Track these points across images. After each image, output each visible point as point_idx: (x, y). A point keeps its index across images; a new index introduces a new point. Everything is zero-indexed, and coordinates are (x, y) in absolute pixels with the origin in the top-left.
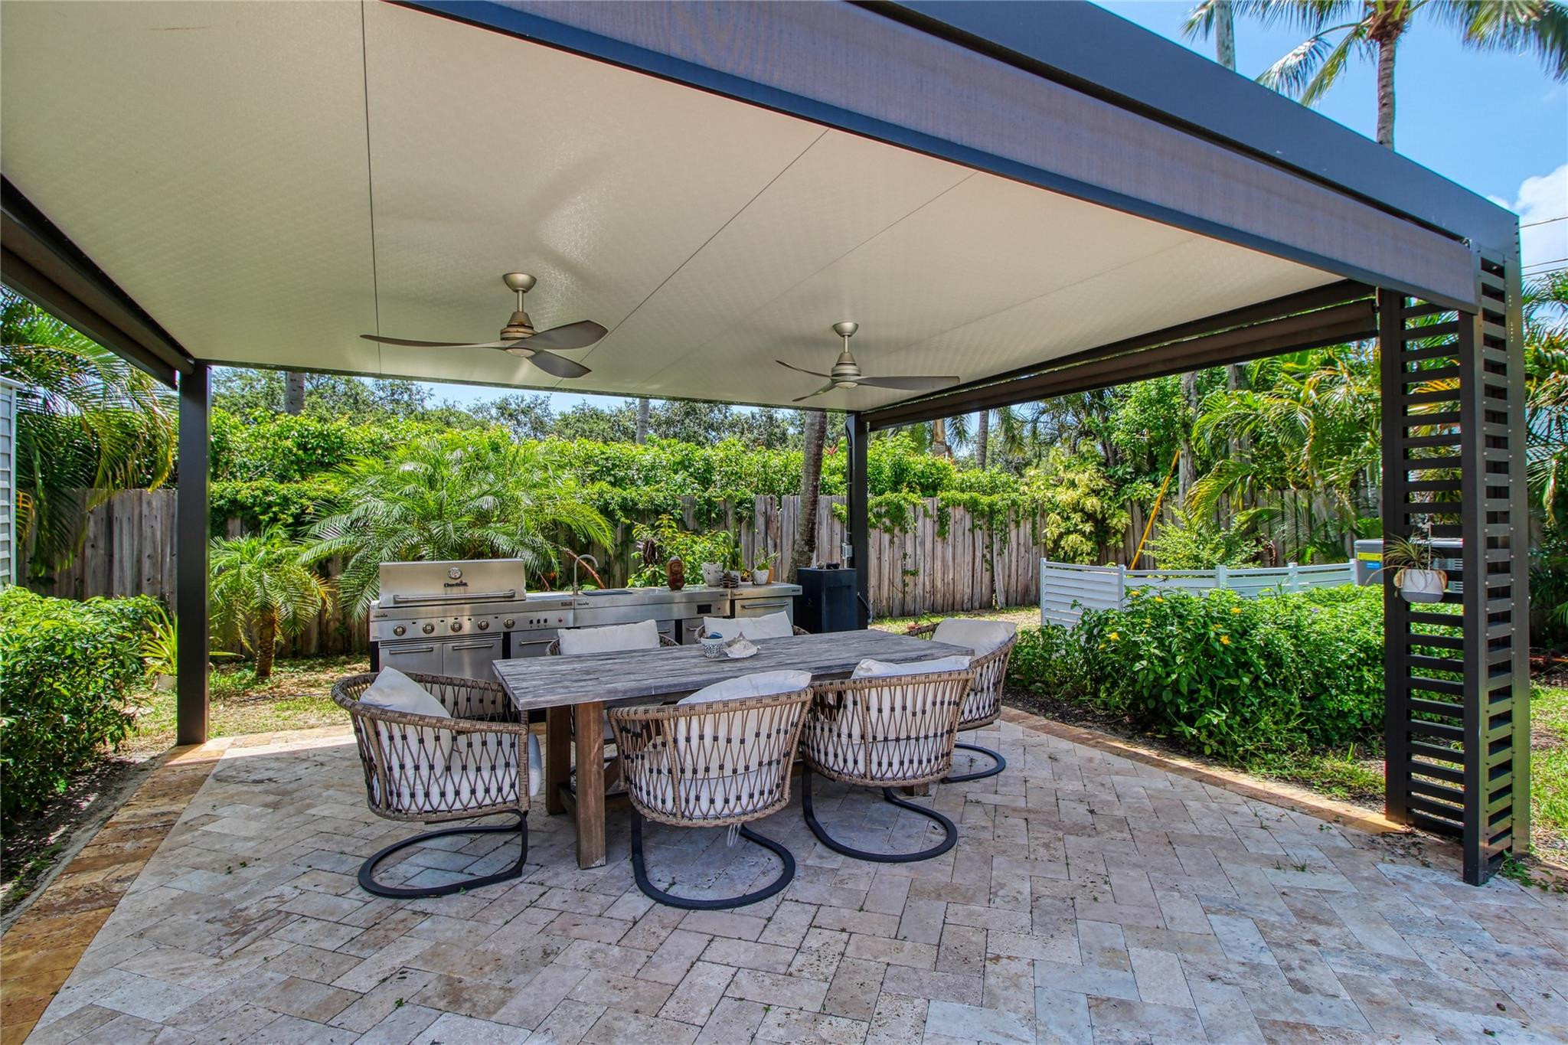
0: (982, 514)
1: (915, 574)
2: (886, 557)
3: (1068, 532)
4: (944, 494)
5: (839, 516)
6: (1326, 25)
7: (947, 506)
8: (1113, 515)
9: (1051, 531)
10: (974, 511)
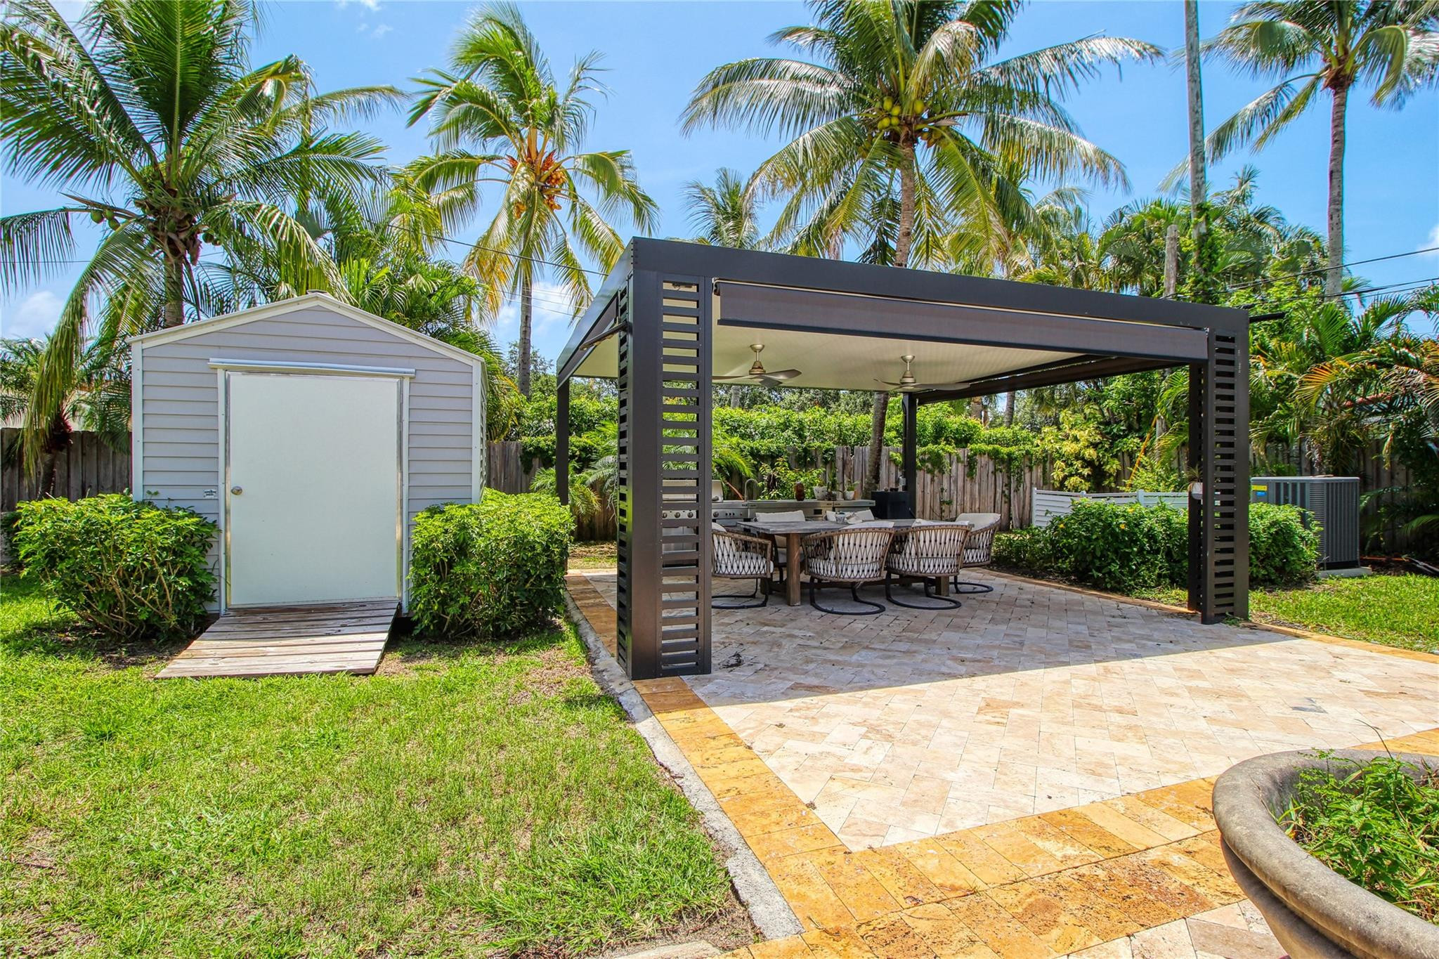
0: (1002, 460)
1: (950, 503)
2: (928, 490)
3: (1071, 475)
4: (974, 446)
5: (895, 461)
6: (1291, 75)
7: (975, 454)
8: (1107, 463)
9: (1057, 475)
10: (996, 458)
